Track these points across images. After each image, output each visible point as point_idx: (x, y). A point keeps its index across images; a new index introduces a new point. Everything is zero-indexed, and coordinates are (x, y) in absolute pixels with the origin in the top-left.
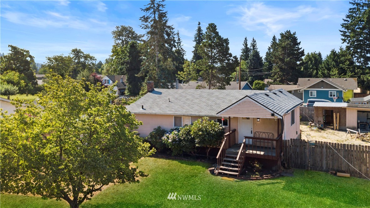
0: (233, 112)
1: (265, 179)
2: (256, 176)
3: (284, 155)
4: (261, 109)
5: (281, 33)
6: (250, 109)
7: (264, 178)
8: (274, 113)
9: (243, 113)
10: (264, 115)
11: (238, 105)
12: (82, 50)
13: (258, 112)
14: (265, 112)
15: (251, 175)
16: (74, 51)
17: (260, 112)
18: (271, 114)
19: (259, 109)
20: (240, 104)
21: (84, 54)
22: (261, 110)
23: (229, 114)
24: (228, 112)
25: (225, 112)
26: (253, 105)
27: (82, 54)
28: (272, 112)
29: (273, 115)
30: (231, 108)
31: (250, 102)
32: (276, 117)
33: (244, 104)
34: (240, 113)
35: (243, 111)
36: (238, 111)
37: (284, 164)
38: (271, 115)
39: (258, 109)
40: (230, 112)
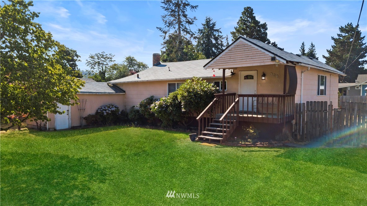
0: (223, 62)
1: (259, 147)
2: (247, 143)
3: (296, 124)
4: (257, 53)
5: (340, 27)
6: (244, 54)
7: (258, 145)
8: (276, 56)
9: (236, 61)
10: (262, 61)
11: (229, 52)
12: (135, 58)
13: (254, 57)
14: (264, 56)
15: (240, 141)
16: (127, 59)
17: (257, 57)
18: (270, 58)
19: (256, 53)
20: (231, 50)
21: (137, 62)
22: (258, 55)
23: (218, 65)
24: (217, 63)
25: (214, 63)
26: (248, 49)
27: (135, 62)
28: (273, 56)
29: (273, 59)
30: (221, 57)
31: (244, 45)
32: (277, 61)
33: (236, 49)
34: (231, 61)
35: (235, 59)
36: (229, 60)
37: (296, 135)
38: (270, 60)
39: (254, 53)
40: (220, 63)
